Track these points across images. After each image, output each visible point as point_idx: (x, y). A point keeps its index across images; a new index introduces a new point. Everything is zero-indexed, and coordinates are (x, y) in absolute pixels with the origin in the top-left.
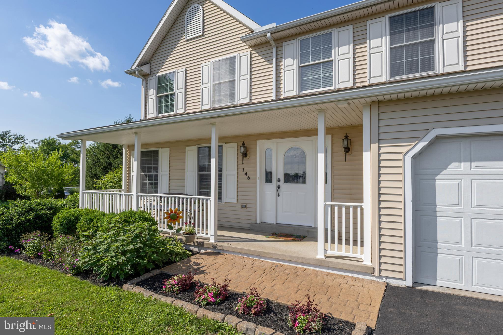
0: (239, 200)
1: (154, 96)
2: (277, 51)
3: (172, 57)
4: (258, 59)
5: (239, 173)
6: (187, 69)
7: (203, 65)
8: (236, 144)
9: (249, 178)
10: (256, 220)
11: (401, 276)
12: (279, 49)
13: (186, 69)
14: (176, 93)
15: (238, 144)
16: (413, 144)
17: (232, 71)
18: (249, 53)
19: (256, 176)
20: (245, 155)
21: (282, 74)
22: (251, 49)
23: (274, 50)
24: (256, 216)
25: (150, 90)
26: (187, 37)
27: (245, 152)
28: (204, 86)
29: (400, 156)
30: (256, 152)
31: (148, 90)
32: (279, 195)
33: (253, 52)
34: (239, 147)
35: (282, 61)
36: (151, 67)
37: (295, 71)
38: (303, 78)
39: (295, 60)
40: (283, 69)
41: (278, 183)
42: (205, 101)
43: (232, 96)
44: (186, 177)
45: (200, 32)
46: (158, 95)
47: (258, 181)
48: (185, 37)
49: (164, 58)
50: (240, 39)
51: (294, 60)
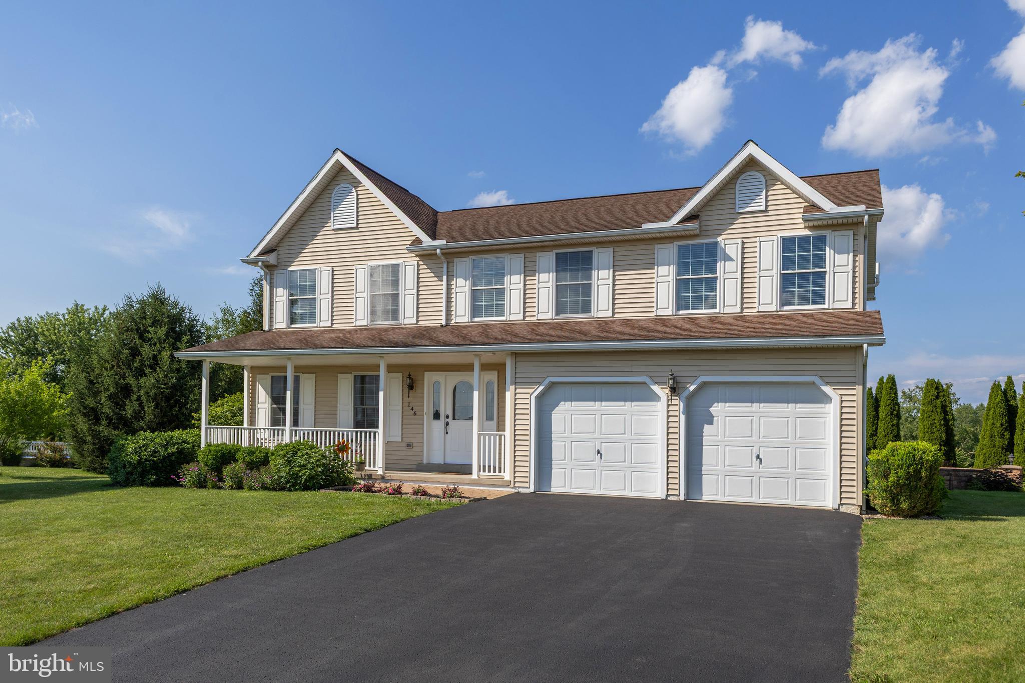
0: (404, 439)
1: (285, 298)
2: (448, 267)
3: (311, 248)
4: (426, 272)
5: (404, 408)
6: (335, 269)
7: (358, 267)
8: (402, 374)
9: (415, 414)
10: (422, 460)
11: (527, 485)
12: (450, 265)
13: (333, 269)
14: (319, 299)
15: (403, 375)
16: (536, 387)
17: (395, 283)
18: (416, 263)
19: (423, 411)
20: (411, 387)
21: (454, 295)
22: (418, 259)
23: (445, 266)
24: (422, 456)
25: (278, 289)
26: (334, 225)
27: (411, 385)
28: (358, 295)
29: (528, 396)
30: (423, 384)
31: (275, 289)
32: (447, 433)
33: (421, 263)
34: (405, 378)
35: (453, 280)
36: (279, 256)
37: (467, 293)
38: (476, 302)
39: (468, 281)
40: (454, 289)
41: (447, 420)
42: (360, 315)
43: (395, 314)
44: (338, 412)
45: (353, 222)
46: (290, 298)
47: (425, 416)
48: (331, 225)
49: (300, 247)
50: (404, 247)
51: (466, 281)
